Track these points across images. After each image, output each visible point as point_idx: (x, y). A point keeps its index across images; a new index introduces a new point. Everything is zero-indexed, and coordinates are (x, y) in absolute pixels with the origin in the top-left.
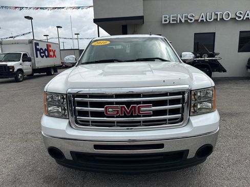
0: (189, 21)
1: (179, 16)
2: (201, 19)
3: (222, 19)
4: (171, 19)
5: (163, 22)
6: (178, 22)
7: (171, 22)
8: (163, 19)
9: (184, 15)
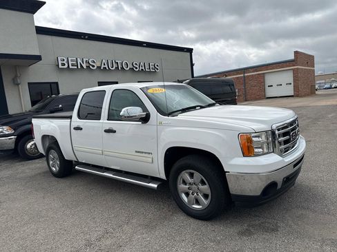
0: (91, 67)
1: (79, 61)
2: (103, 66)
3: (122, 68)
4: (70, 63)
5: (60, 66)
6: (79, 67)
7: (71, 67)
8: (60, 62)
9: (84, 60)
